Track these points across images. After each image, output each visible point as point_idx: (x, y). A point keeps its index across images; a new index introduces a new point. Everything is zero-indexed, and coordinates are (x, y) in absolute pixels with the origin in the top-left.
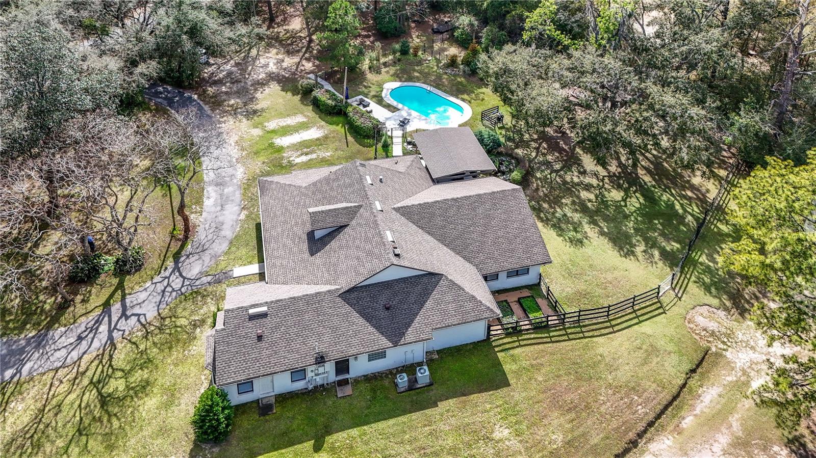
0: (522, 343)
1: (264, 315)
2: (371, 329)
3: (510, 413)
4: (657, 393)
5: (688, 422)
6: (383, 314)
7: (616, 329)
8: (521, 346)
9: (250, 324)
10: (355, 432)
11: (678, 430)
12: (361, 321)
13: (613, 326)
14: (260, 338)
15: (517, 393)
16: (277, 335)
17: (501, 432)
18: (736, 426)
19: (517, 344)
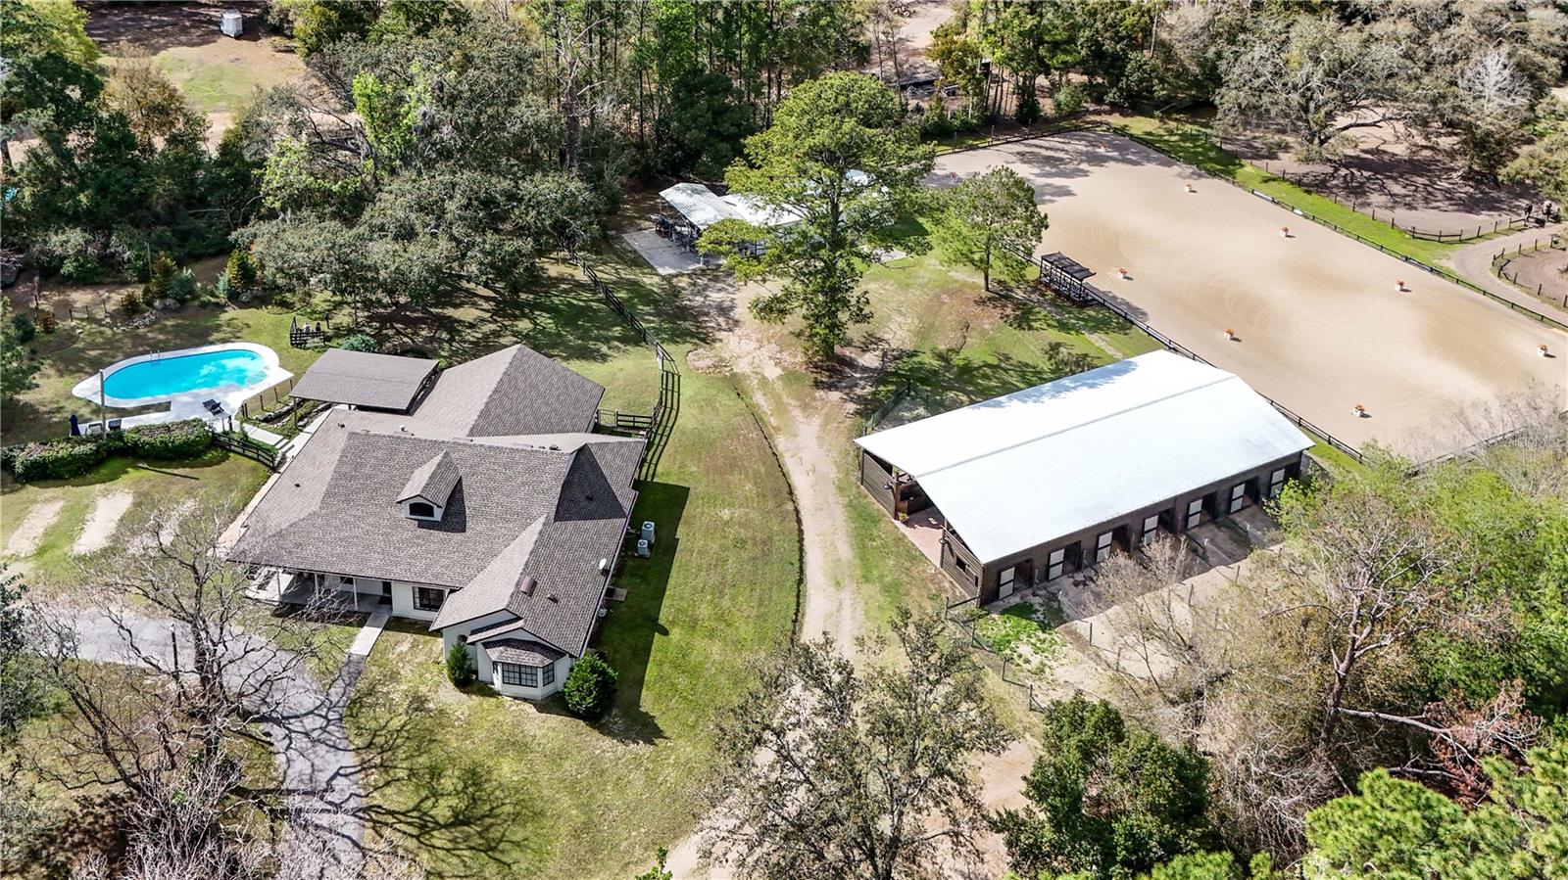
0: (654, 461)
1: (534, 584)
2: (602, 522)
3: (712, 501)
4: (745, 419)
5: (773, 421)
6: (593, 506)
7: (675, 407)
8: (656, 465)
9: (535, 598)
10: (666, 602)
11: (777, 429)
12: (589, 524)
13: (672, 408)
14: (554, 600)
15: (698, 489)
16: (560, 587)
17: (726, 514)
18: (793, 402)
19: (652, 466)
